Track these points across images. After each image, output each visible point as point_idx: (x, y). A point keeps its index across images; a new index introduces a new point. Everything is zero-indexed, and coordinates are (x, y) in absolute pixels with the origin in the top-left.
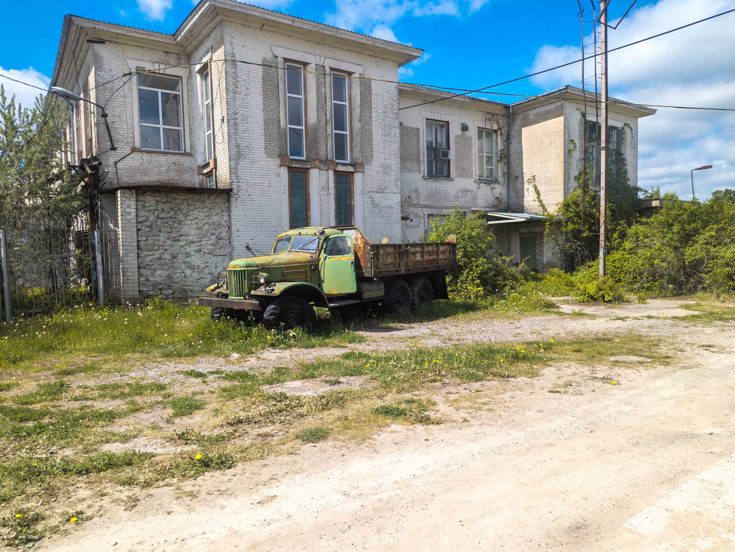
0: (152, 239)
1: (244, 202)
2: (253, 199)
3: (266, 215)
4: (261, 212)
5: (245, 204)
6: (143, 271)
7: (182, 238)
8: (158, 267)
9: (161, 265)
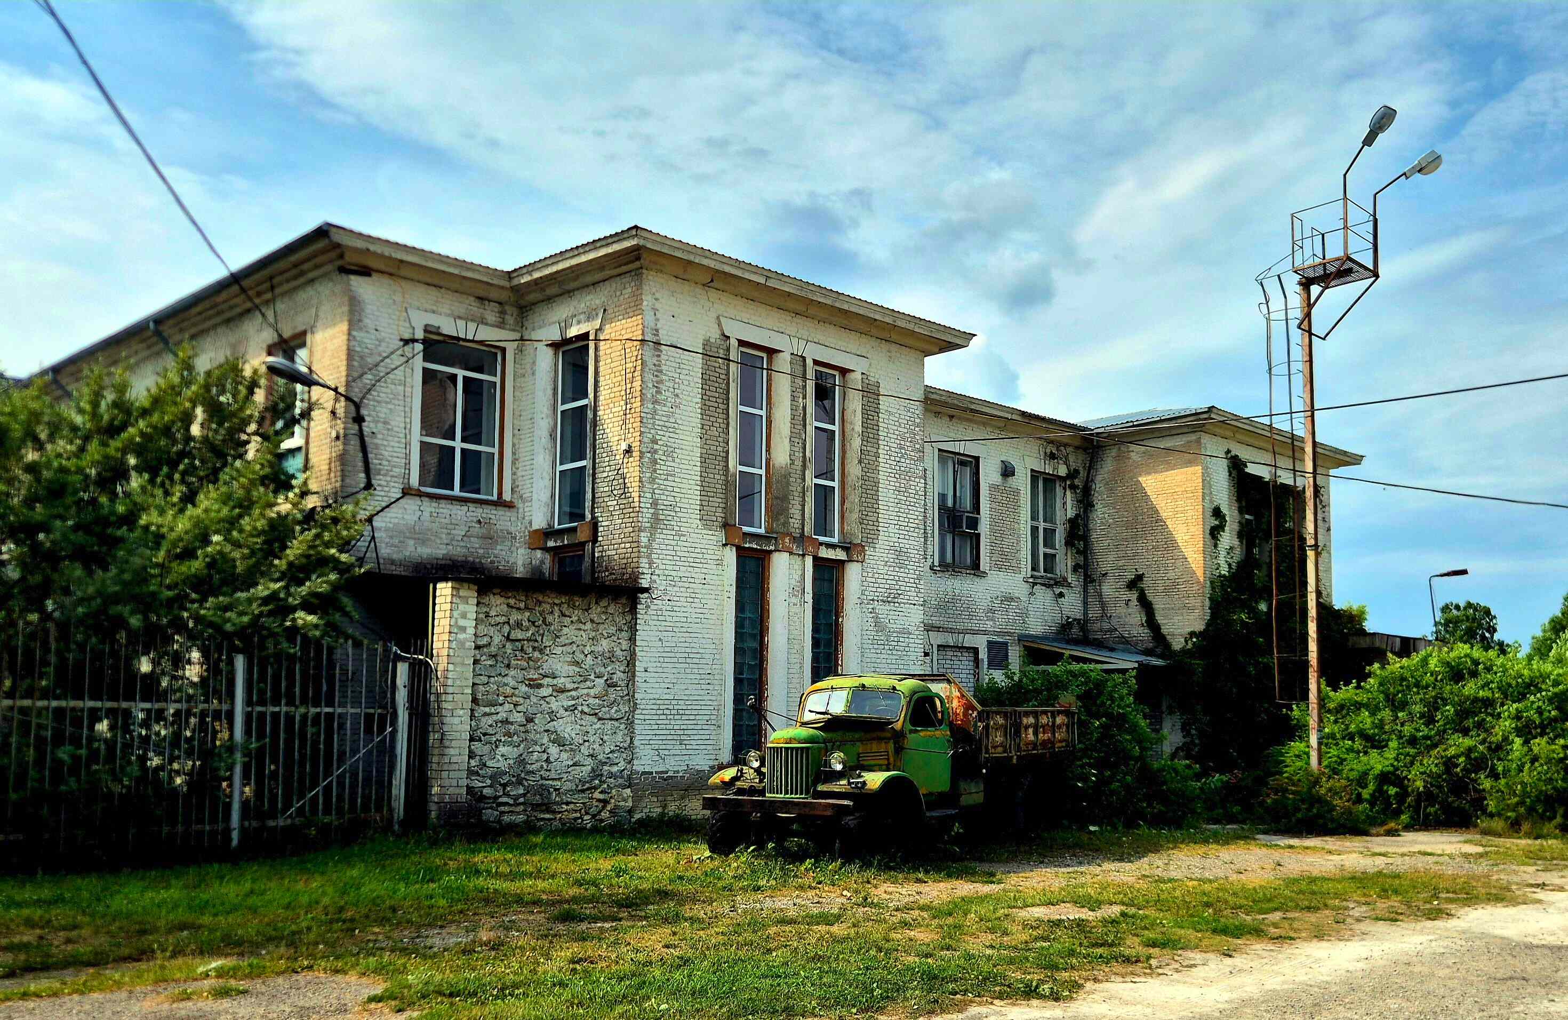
0: (495, 683)
1: (659, 613)
2: (675, 609)
3: (695, 640)
4: (687, 635)
5: (660, 618)
6: (476, 746)
7: (546, 681)
8: (503, 739)
9: (509, 734)
